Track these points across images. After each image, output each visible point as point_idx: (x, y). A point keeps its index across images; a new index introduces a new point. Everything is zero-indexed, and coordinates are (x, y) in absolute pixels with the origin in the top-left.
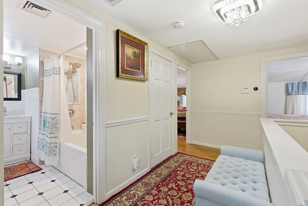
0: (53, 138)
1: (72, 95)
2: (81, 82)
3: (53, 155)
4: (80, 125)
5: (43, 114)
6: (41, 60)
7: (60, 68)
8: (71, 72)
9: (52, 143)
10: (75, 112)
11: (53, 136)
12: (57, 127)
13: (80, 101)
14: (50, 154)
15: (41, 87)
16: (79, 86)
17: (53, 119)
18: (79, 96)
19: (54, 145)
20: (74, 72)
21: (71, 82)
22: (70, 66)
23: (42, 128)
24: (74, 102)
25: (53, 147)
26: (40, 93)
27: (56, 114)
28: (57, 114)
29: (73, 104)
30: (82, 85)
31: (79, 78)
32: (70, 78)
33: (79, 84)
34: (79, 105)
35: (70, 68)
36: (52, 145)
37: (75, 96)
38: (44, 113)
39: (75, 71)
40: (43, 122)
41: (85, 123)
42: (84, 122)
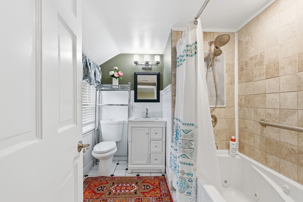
0: (187, 164)
1: (214, 93)
2: (227, 71)
3: (185, 193)
4: (226, 143)
5: (175, 120)
6: (173, 46)
7: (196, 43)
8: (212, 56)
9: (185, 173)
10: (218, 120)
11: (186, 160)
12: (193, 147)
13: (225, 102)
14: (183, 190)
15: (173, 83)
16: (225, 77)
17: (186, 132)
18: (225, 94)
19: (188, 177)
20: (217, 53)
21: (212, 73)
22: (210, 48)
23: (174, 140)
24: (217, 104)
25: (187, 180)
26: (172, 92)
27: (190, 124)
28: (193, 125)
29: (216, 108)
30: (228, 75)
31: (225, 65)
32: (211, 66)
33: (225, 74)
34: (224, 109)
35: (210, 50)
36: (185, 176)
37: (218, 94)
38: (177, 119)
39: (219, 52)
40: (175, 133)
41: (234, 140)
42: (233, 137)
